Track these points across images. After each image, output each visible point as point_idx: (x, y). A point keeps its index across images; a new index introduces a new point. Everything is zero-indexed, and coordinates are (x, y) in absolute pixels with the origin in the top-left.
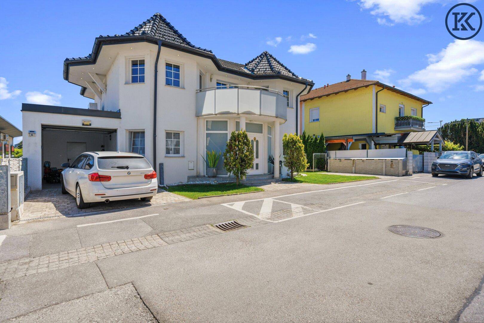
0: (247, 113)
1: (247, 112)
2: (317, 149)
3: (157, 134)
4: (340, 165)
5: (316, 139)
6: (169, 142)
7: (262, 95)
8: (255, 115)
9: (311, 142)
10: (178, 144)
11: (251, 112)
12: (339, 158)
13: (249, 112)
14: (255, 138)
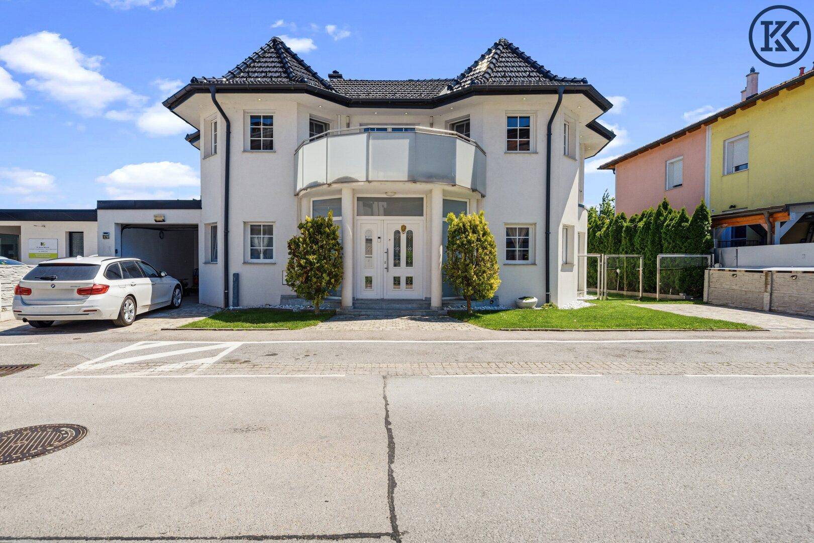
0: (343, 181)
1: (341, 178)
2: (683, 243)
3: (229, 230)
4: (734, 287)
5: (683, 218)
6: (256, 241)
7: (371, 141)
8: (359, 183)
9: (668, 226)
10: (270, 243)
11: (350, 178)
12: (750, 267)
13: (346, 178)
14: (404, 228)
